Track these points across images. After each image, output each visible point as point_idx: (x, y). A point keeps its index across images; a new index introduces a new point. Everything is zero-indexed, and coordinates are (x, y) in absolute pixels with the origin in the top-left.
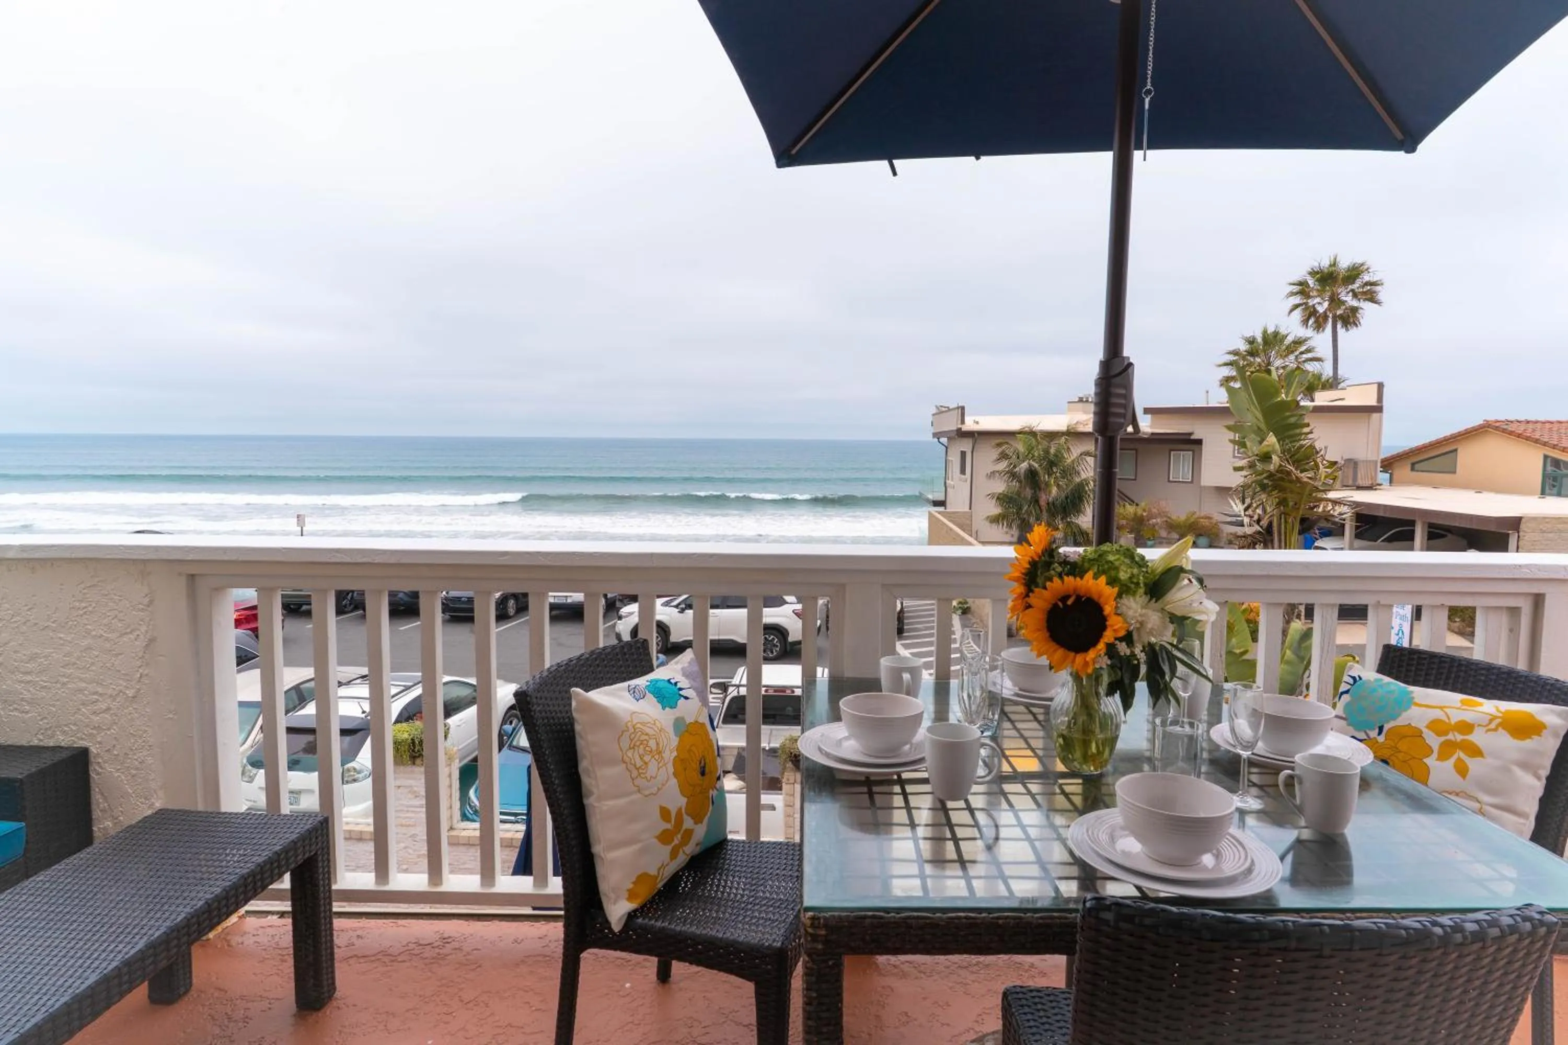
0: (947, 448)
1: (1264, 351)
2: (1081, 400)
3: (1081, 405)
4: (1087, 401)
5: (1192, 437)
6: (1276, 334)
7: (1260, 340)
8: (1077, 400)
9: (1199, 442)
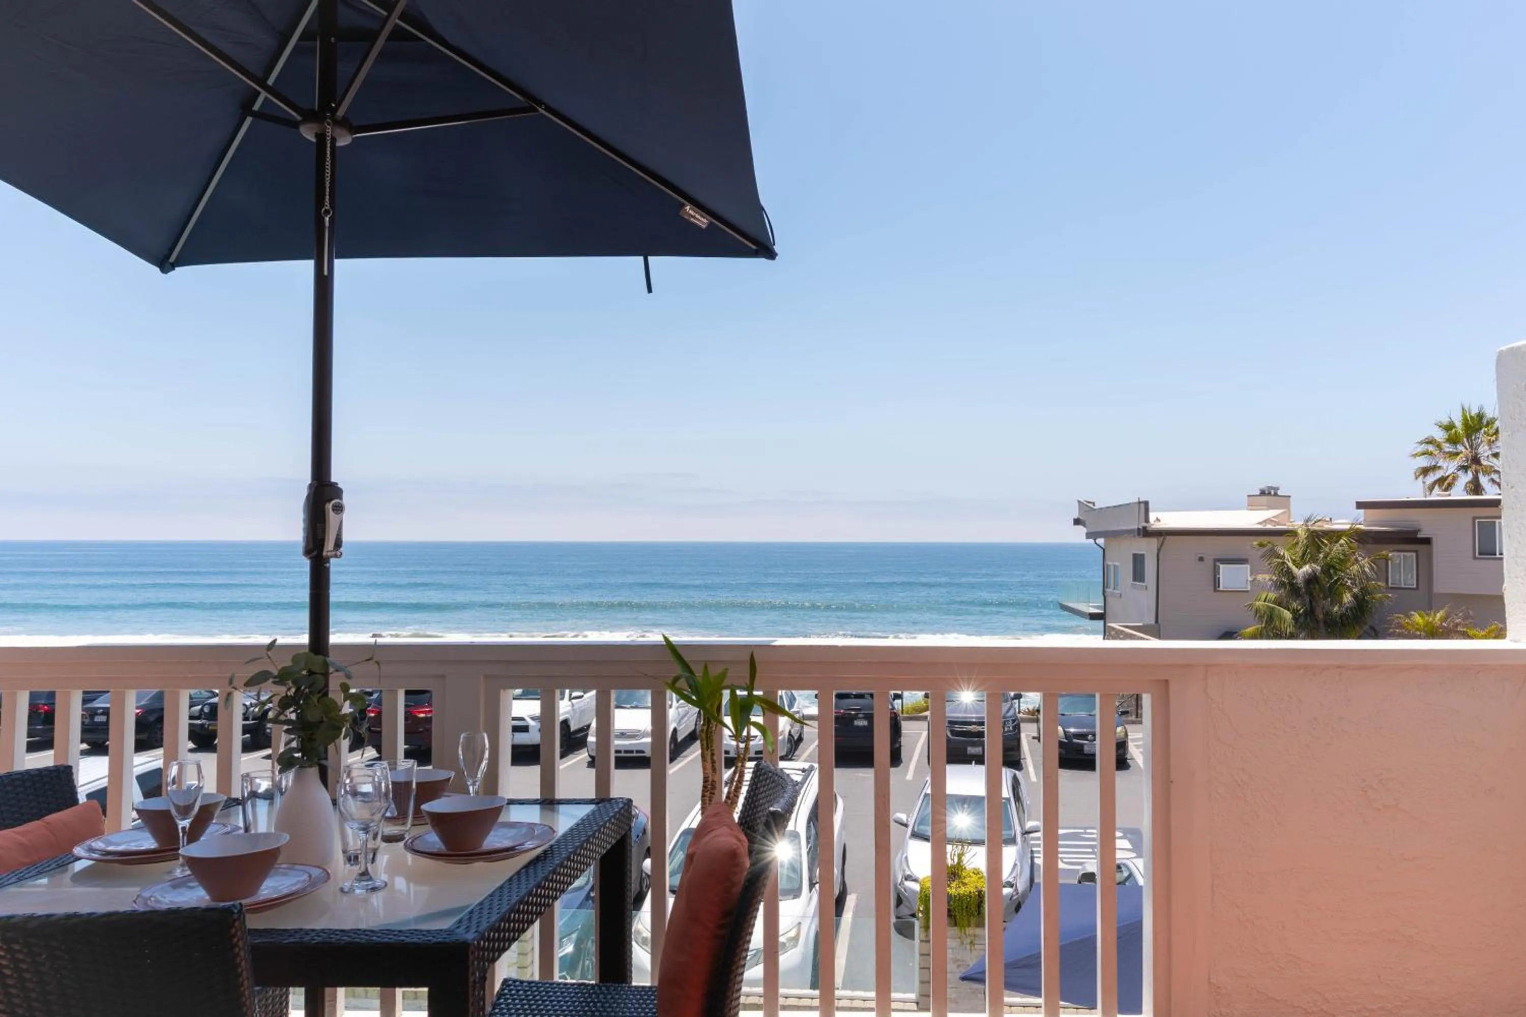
0: (1104, 550)
1: (1468, 437)
2: (1263, 493)
3: (1264, 499)
4: (1269, 494)
5: (1420, 536)
6: (1480, 416)
7: (1459, 424)
8: (1258, 493)
9: (1427, 541)
